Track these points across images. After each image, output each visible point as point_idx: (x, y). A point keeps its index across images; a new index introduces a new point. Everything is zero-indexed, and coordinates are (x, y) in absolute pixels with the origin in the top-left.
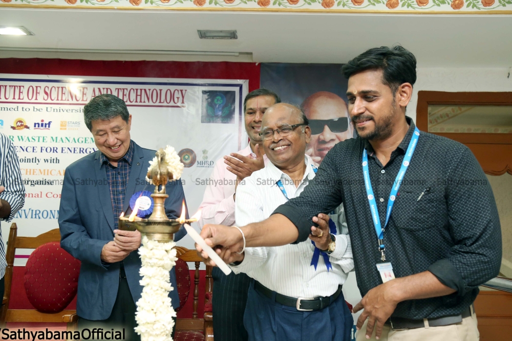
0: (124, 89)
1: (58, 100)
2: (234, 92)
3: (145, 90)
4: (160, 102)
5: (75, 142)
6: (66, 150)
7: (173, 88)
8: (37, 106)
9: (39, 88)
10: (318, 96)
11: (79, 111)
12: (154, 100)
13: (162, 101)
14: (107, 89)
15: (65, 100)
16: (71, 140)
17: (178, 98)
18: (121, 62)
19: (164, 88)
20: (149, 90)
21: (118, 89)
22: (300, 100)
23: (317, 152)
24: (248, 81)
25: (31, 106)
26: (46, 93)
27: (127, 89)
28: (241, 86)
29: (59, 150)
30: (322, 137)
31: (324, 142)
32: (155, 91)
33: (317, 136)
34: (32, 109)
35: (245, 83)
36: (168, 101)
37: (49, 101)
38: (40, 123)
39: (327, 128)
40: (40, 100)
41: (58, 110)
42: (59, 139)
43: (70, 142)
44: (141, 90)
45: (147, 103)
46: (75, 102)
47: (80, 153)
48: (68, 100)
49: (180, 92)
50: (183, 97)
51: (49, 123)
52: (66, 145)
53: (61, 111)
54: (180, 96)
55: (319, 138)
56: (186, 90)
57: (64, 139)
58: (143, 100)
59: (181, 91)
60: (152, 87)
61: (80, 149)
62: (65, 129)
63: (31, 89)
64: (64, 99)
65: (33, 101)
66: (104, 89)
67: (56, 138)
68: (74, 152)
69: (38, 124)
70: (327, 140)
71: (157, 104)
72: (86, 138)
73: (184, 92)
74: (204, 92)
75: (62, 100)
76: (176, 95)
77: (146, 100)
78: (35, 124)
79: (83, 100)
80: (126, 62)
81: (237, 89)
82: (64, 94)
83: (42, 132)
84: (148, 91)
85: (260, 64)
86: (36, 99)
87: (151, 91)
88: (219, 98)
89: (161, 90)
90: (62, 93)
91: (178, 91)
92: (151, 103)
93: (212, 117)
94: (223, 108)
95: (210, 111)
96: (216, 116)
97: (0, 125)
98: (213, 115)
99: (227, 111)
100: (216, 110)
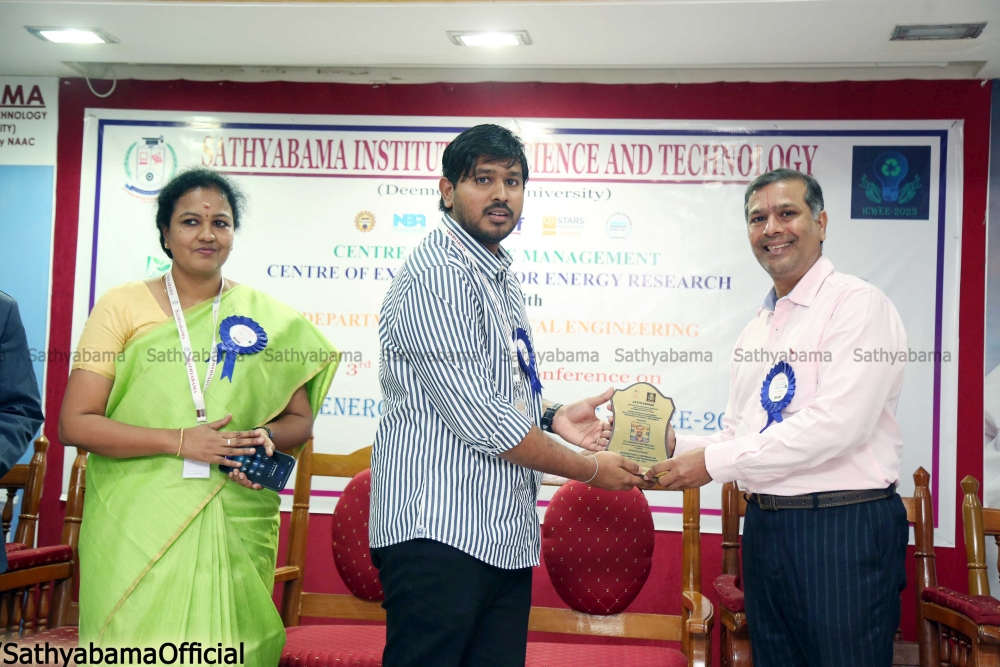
0: (677, 147)
2: (927, 150)
3: (724, 148)
5: (575, 261)
6: (555, 278)
7: (786, 142)
11: (582, 195)
12: (745, 170)
14: (641, 147)
15: (552, 172)
16: (566, 256)
17: (798, 164)
18: (672, 86)
19: (768, 142)
20: (734, 147)
21: (666, 147)
24: (960, 121)
27: (684, 146)
28: (944, 135)
29: (541, 279)
32: (745, 150)
35: (955, 129)
41: (538, 194)
42: (540, 255)
43: (565, 260)
44: (715, 148)
45: (727, 177)
46: (572, 174)
47: (585, 284)
48: (558, 172)
49: (802, 150)
50: (809, 162)
52: (555, 267)
53: (544, 194)
54: (802, 159)
56: (816, 147)
57: (551, 255)
58: (719, 170)
59: (806, 148)
60: (740, 142)
61: (586, 275)
62: (554, 233)
64: (549, 168)
66: (634, 146)
67: (535, 252)
68: (573, 283)
72: (596, 254)
73: (811, 150)
74: (857, 150)
75: (545, 171)
76: (794, 157)
77: (727, 170)
79: (589, 171)
80: (680, 85)
81: (934, 143)
82: (550, 158)
84: (730, 151)
85: (990, 82)
87: (738, 150)
88: (893, 162)
89: (759, 148)
90: (545, 157)
91: (798, 148)
92: (738, 176)
93: (875, 205)
94: (902, 184)
95: (871, 192)
96: (884, 204)
97: (419, 226)
98: (879, 202)
99: (910, 192)
100: (886, 192)
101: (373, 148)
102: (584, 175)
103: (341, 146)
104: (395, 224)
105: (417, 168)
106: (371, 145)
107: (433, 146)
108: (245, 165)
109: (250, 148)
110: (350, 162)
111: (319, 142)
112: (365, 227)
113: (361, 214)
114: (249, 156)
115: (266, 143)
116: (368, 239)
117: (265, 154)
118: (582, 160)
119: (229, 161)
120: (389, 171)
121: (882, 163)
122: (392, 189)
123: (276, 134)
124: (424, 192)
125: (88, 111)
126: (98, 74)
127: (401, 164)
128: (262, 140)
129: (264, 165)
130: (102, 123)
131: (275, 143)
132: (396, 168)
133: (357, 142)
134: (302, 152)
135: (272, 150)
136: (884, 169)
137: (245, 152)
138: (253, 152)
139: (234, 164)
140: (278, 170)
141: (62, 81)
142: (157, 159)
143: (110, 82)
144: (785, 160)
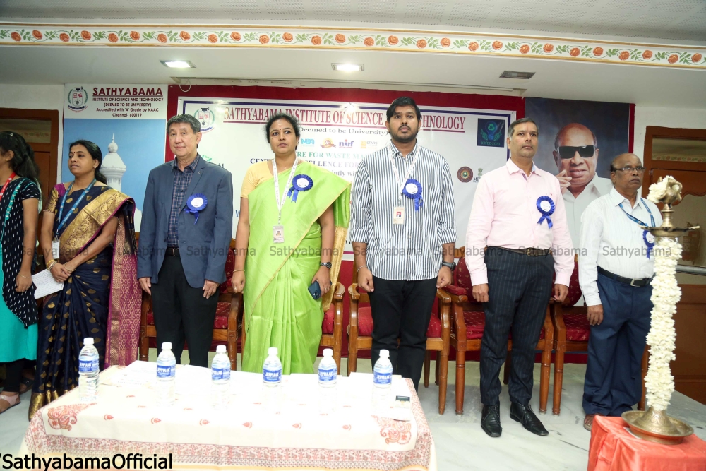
1: (358, 123)
2: (503, 121)
3: (431, 117)
4: (443, 127)
7: (454, 116)
8: (341, 128)
9: (342, 113)
10: (571, 127)
11: (376, 133)
12: (439, 126)
13: (445, 127)
15: (364, 124)
17: (458, 124)
18: (411, 92)
19: (447, 115)
20: (434, 116)
22: (556, 130)
23: (569, 173)
24: (515, 112)
25: (336, 128)
26: (348, 117)
28: (509, 116)
30: (573, 161)
31: (575, 165)
33: (569, 160)
34: (337, 130)
35: (513, 114)
36: (450, 126)
37: (351, 124)
38: (344, 142)
39: (577, 154)
40: (344, 122)
41: (359, 132)
45: (432, 128)
46: (373, 125)
48: (367, 124)
50: (462, 124)
51: (352, 143)
53: (361, 132)
54: (460, 122)
55: (571, 162)
56: (465, 118)
58: (429, 125)
59: (461, 118)
60: (437, 114)
62: (365, 148)
63: (336, 113)
64: (364, 122)
65: (338, 124)
67: (358, 155)
69: (343, 143)
70: (577, 163)
71: (441, 128)
73: (463, 119)
74: (479, 120)
75: (361, 123)
76: (457, 121)
77: (432, 125)
78: (340, 143)
79: (379, 124)
81: (506, 119)
82: (363, 118)
83: (346, 150)
84: (433, 118)
85: (525, 98)
86: (341, 122)
87: (436, 118)
88: (492, 125)
89: (444, 117)
91: (458, 118)
92: (436, 128)
93: (486, 141)
94: (495, 133)
95: (484, 136)
96: (489, 141)
97: (311, 144)
99: (498, 137)
100: (490, 136)
102: (377, 125)
104: (302, 143)
105: (311, 121)
107: (317, 112)
108: (241, 119)
109: (244, 112)
111: (272, 110)
114: (243, 115)
115: (250, 110)
117: (249, 114)
118: (376, 119)
119: (235, 117)
121: (488, 125)
123: (254, 107)
124: (313, 130)
125: (179, 98)
126: (183, 82)
127: (304, 120)
128: (248, 109)
129: (249, 119)
130: (185, 102)
131: (254, 110)
133: (287, 110)
134: (264, 114)
135: (253, 113)
136: (489, 127)
137: (242, 114)
138: (245, 114)
139: (237, 119)
140: (255, 121)
141: (169, 86)
142: (207, 116)
143: (188, 87)
144: (453, 122)
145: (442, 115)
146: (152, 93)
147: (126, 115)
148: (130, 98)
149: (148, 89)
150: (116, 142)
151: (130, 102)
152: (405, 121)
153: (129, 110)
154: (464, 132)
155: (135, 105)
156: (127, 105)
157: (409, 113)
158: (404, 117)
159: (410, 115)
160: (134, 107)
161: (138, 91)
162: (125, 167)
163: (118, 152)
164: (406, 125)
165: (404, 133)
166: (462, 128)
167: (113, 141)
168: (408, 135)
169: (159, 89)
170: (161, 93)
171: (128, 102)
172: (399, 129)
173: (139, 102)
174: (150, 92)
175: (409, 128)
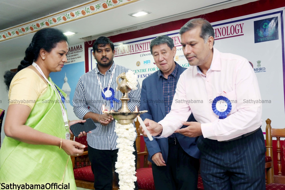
2: (277, 18)
3: (218, 29)
4: (228, 35)
7: (234, 24)
12: (224, 34)
13: (229, 34)
15: (177, 44)
17: (238, 30)
19: (229, 25)
20: (221, 28)
28: (281, 12)
32: (224, 29)
36: (232, 33)
44: (216, 29)
45: (220, 37)
48: (178, 44)
49: (239, 26)
50: (242, 29)
54: (240, 28)
56: (243, 24)
58: (217, 36)
59: (240, 25)
60: (222, 26)
62: (178, 60)
71: (226, 36)
73: (242, 25)
74: (255, 22)
76: (237, 28)
77: (219, 35)
81: (279, 15)
82: (176, 40)
84: (220, 30)
87: (222, 29)
88: (266, 24)
89: (227, 27)
90: (175, 40)
91: (238, 25)
92: (222, 37)
93: (262, 38)
95: (260, 34)
97: (149, 63)
98: (263, 36)
99: (272, 32)
100: (265, 33)
101: (139, 46)
103: (133, 47)
104: (144, 63)
105: (148, 49)
106: (138, 45)
110: (135, 50)
111: (129, 46)
112: (138, 65)
113: (137, 62)
116: (139, 68)
120: (142, 51)
121: (263, 24)
122: (143, 55)
123: (120, 46)
124: (149, 54)
125: (89, 48)
126: (89, 39)
127: (144, 49)
128: (118, 48)
129: (119, 54)
132: (144, 50)
133: (136, 45)
135: (120, 50)
136: (264, 26)
138: (117, 51)
140: (121, 55)
141: (85, 42)
143: (91, 41)
144: (235, 29)
145: (225, 26)
146: (79, 48)
147: (69, 62)
148: (71, 52)
149: (77, 46)
150: (67, 77)
151: (71, 55)
152: (104, 55)
153: (70, 59)
154: (243, 35)
155: (72, 56)
156: (70, 56)
157: (107, 49)
158: (104, 52)
159: (108, 50)
160: (73, 57)
161: (73, 48)
162: (70, 89)
163: (68, 82)
164: (106, 57)
165: (105, 61)
166: (242, 32)
167: (66, 77)
168: (107, 62)
169: (81, 46)
170: (82, 47)
171: (70, 55)
172: (102, 59)
173: (74, 54)
174: (78, 47)
175: (108, 59)
